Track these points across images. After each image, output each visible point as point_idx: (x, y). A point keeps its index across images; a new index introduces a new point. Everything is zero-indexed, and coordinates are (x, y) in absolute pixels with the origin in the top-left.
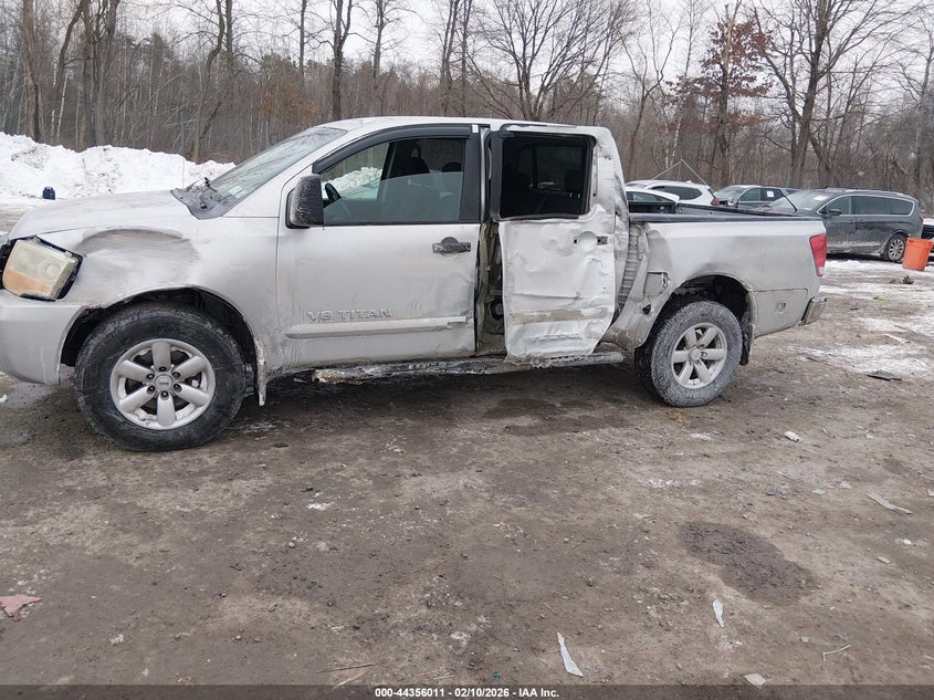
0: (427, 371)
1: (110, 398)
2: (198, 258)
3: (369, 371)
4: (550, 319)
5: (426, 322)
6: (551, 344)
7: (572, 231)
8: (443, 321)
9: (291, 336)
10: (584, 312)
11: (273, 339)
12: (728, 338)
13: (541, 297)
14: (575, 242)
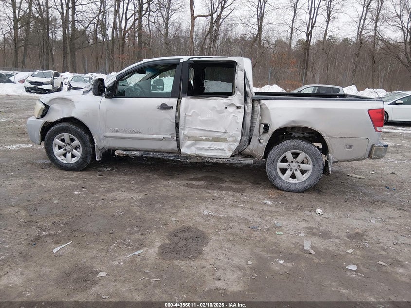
0: (158, 156)
1: (52, 151)
2: (75, 107)
3: (134, 153)
4: (211, 141)
5: (154, 136)
6: (210, 151)
7: (224, 103)
8: (161, 137)
9: (105, 137)
10: (228, 139)
11: (99, 137)
12: (312, 159)
13: (207, 131)
14: (226, 108)
